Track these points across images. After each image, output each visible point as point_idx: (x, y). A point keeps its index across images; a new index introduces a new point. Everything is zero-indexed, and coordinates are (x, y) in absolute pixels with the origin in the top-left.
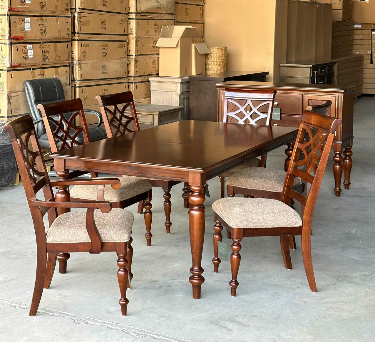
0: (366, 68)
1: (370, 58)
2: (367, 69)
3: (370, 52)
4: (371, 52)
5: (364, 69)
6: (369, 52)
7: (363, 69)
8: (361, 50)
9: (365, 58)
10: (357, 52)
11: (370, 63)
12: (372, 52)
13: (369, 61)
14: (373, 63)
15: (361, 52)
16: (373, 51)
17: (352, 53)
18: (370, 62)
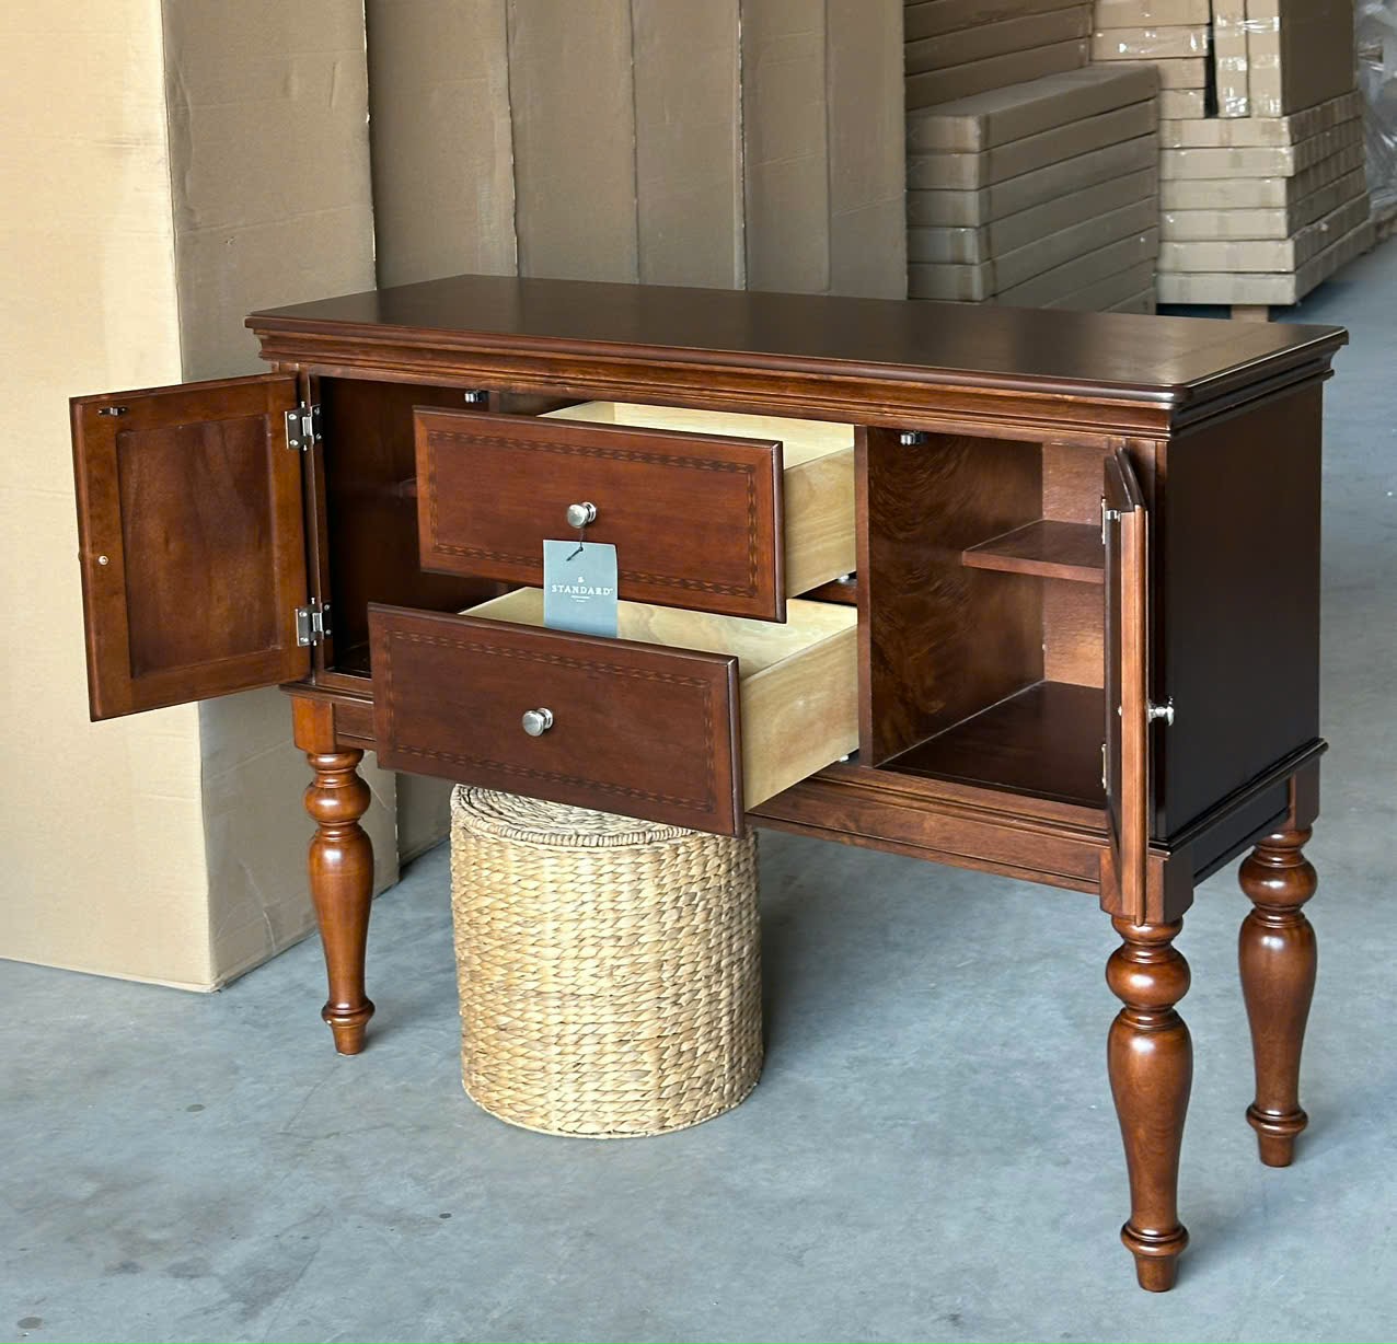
0: (1177, 146)
1: (1201, 80)
2: (1183, 153)
3: (1199, 44)
4: (1205, 46)
5: (1169, 154)
6: (1193, 43)
7: (1161, 149)
8: (1148, 35)
9: (1173, 81)
10: (1122, 48)
11: (1201, 113)
12: (1211, 44)
13: (1198, 99)
14: (1220, 115)
15: (1145, 43)
16: (1218, 35)
17: (1091, 53)
18: (1201, 103)
